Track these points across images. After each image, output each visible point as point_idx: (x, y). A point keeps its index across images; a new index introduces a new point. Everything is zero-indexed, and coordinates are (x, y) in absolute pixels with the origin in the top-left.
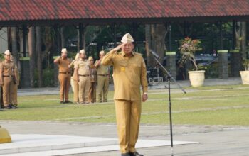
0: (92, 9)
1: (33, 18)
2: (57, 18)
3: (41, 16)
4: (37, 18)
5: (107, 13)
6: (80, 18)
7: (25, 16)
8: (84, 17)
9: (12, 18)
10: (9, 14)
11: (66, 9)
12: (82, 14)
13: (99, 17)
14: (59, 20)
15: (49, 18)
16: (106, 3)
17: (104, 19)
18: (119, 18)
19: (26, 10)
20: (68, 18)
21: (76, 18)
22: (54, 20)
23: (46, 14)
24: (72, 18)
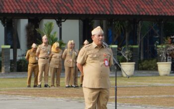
0: (143, 7)
1: (91, 13)
2: (112, 13)
3: (99, 11)
4: (95, 13)
5: (155, 11)
6: (132, 14)
7: (85, 11)
8: (135, 14)
9: (74, 12)
10: (72, 8)
11: (120, 6)
12: (134, 11)
13: (148, 14)
14: (113, 15)
15: (105, 13)
16: (155, 3)
17: (152, 16)
18: (165, 16)
19: (87, 6)
20: (122, 13)
21: (128, 14)
22: (110, 15)
23: (103, 10)
24: (125, 14)
